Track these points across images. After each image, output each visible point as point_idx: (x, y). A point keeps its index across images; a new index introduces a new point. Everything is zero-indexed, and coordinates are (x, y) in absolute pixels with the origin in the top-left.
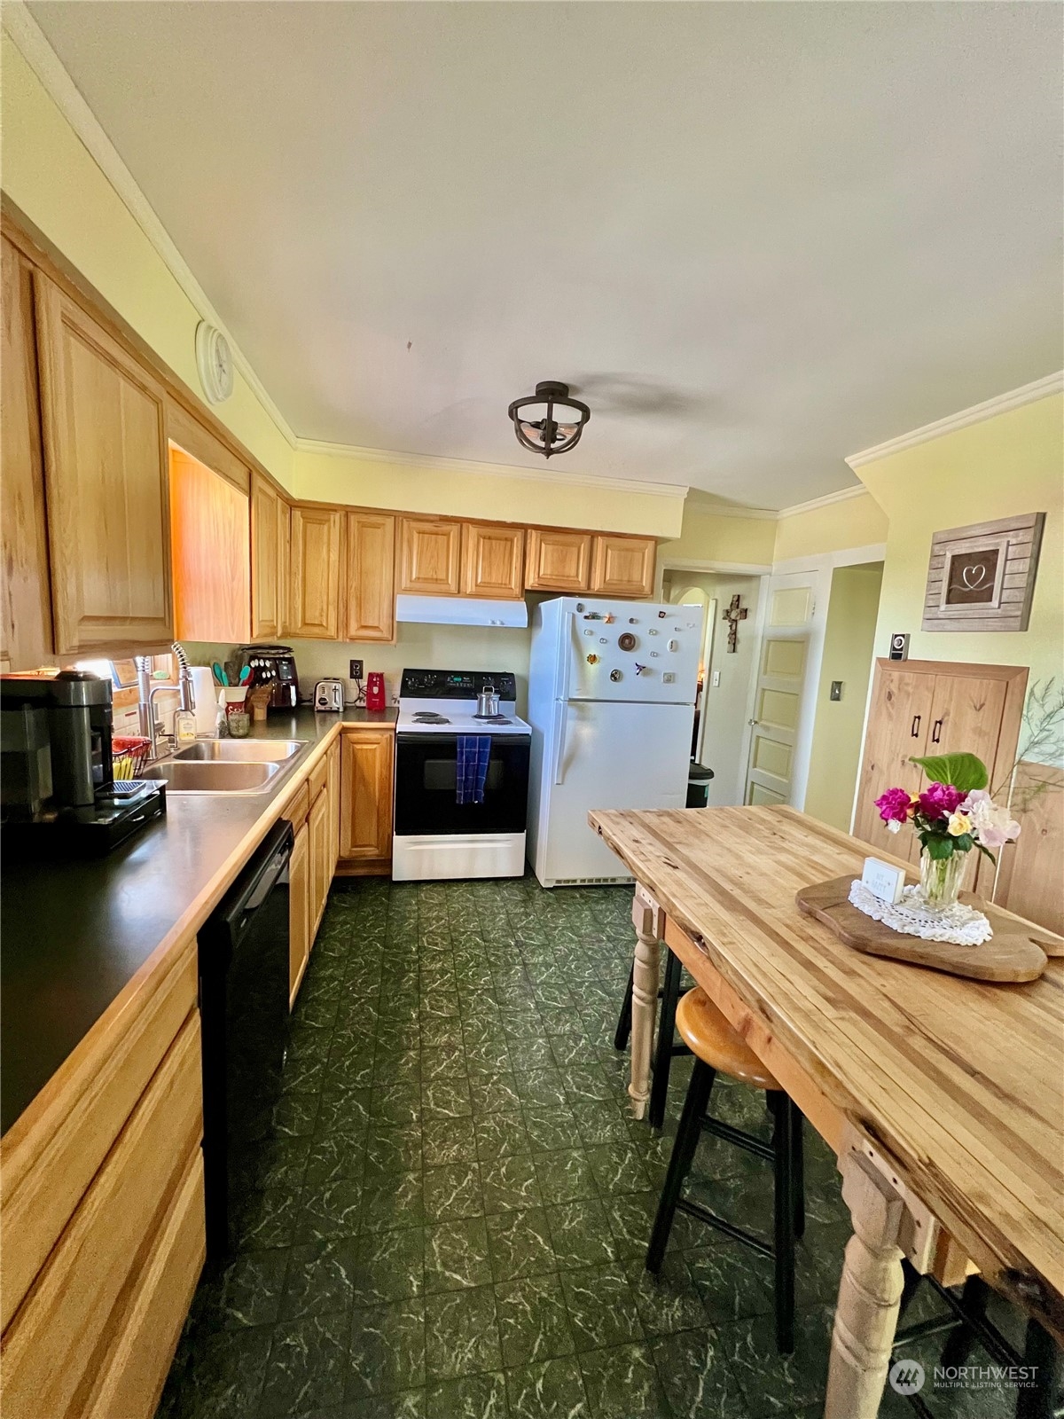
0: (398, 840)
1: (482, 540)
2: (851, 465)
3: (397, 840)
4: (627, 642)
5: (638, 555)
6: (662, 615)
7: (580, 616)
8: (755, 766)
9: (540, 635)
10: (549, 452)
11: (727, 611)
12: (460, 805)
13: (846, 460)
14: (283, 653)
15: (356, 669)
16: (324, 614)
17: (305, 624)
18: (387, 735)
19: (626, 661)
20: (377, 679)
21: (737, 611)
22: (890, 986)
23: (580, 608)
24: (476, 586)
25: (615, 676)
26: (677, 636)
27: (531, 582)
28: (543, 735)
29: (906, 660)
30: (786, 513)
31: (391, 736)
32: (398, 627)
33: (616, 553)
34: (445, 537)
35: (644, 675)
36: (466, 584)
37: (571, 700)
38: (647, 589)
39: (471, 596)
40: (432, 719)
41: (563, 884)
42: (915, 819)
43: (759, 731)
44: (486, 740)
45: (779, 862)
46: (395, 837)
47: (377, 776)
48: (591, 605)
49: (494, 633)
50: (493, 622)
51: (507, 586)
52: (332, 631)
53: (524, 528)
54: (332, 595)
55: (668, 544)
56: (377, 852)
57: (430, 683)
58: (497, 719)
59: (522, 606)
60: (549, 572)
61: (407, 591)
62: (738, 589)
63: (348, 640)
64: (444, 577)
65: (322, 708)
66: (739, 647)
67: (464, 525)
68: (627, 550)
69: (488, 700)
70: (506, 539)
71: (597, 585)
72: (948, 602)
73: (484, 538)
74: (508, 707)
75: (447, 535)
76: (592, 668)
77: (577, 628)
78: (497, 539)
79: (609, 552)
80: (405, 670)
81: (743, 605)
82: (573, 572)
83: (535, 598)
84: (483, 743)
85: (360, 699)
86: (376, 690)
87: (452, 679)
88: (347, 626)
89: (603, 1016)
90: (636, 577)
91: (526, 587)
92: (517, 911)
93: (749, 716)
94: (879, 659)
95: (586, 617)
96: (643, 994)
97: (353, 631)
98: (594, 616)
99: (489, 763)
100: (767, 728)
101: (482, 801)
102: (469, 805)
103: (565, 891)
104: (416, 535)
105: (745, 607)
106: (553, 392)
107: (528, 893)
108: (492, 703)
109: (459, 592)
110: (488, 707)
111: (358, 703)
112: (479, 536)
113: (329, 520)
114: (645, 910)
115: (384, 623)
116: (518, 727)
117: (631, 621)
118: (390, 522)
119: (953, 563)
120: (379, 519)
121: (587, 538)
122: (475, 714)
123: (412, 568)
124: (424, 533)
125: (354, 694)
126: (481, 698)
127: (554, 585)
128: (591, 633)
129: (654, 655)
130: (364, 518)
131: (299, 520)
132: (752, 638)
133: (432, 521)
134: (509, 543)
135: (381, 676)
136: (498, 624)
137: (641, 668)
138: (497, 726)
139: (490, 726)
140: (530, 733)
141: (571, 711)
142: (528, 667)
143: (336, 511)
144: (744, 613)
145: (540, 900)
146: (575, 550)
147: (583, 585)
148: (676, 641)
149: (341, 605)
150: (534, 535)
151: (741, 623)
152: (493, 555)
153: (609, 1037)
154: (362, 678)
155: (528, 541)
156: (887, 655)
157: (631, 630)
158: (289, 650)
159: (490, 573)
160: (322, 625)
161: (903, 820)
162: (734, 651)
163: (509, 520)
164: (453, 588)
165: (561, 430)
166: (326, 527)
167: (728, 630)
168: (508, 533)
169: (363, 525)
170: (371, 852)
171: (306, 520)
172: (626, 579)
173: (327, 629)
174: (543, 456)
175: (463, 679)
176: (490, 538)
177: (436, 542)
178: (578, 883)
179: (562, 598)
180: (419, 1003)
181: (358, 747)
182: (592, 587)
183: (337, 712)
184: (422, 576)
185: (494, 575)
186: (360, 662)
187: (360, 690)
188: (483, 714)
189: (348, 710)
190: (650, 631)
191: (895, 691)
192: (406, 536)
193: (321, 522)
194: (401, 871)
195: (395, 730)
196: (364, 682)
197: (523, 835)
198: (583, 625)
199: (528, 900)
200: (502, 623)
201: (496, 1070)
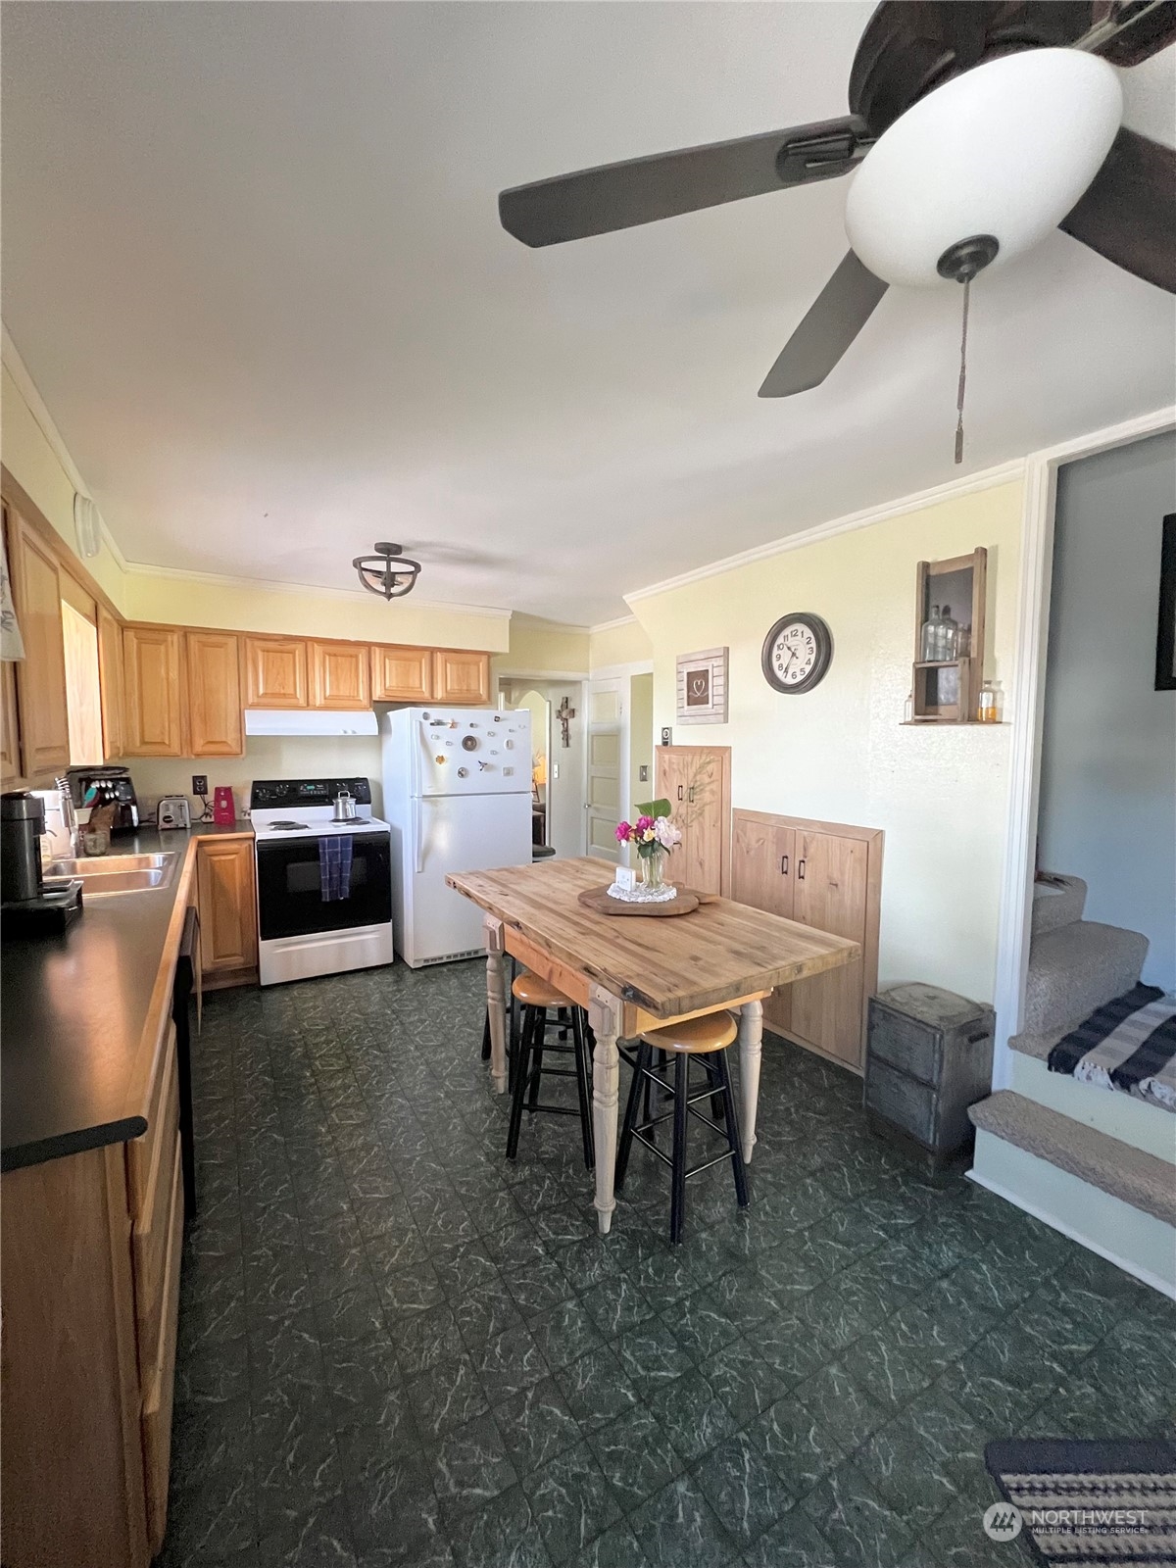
0: (265, 946)
1: (327, 657)
2: (627, 602)
3: (263, 944)
4: (469, 743)
5: (473, 668)
6: (497, 719)
7: (426, 723)
8: (592, 843)
9: (390, 742)
10: (390, 596)
11: (559, 711)
12: (326, 903)
13: (624, 597)
14: (120, 773)
15: (199, 785)
16: (167, 733)
17: (144, 743)
18: (246, 844)
19: (470, 759)
20: (225, 793)
21: (566, 711)
22: (615, 926)
23: (426, 716)
24: (325, 699)
25: (462, 773)
26: (512, 737)
27: (378, 693)
28: (401, 832)
29: (671, 746)
30: (595, 629)
31: (250, 845)
32: (246, 741)
33: (454, 667)
34: (291, 655)
35: (487, 770)
36: (315, 697)
37: (424, 796)
38: (485, 697)
39: (320, 708)
40: (290, 826)
41: (430, 963)
42: (636, 839)
43: (592, 813)
44: (348, 840)
45: (575, 885)
46: (261, 942)
47: (238, 885)
48: (435, 713)
49: (347, 742)
50: (345, 732)
51: (355, 698)
52: (175, 748)
53: (369, 645)
54: (174, 714)
55: (499, 657)
56: (241, 960)
57: (281, 793)
58: (355, 821)
59: (371, 716)
60: (394, 684)
61: (254, 706)
62: (565, 692)
63: (193, 757)
64: (292, 692)
65: (168, 826)
66: (571, 742)
67: (309, 643)
68: (463, 663)
69: (344, 804)
70: (351, 656)
71: (439, 694)
72: (688, 705)
73: (330, 655)
74: (364, 810)
75: (293, 652)
76: (442, 768)
77: (425, 733)
78: (343, 656)
79: (448, 665)
80: (254, 782)
81: (572, 705)
82: (417, 684)
83: (382, 708)
84: (344, 843)
85: (206, 814)
86: (224, 804)
87: (305, 788)
88: (191, 743)
89: (471, 1044)
90: (473, 687)
91: (374, 699)
92: (390, 989)
93: (584, 801)
94: (656, 746)
95: (432, 724)
96: (495, 995)
97: (199, 746)
98: (439, 723)
99: (352, 862)
100: (597, 809)
101: (347, 896)
102: (335, 903)
103: (433, 969)
104: (260, 654)
105: (573, 708)
106: (389, 551)
107: (398, 976)
108: (349, 806)
109: (308, 706)
110: (345, 810)
111: (204, 819)
112: (325, 653)
113: (166, 641)
114: (491, 932)
115: (231, 737)
116: (376, 826)
117: (472, 725)
118: (232, 642)
119: (688, 678)
120: (221, 639)
121: (427, 654)
122: (333, 818)
123: (258, 684)
124: (268, 651)
125: (199, 810)
126: (337, 804)
127: (400, 696)
128: (438, 737)
129: (494, 753)
130: (204, 638)
131: (132, 641)
132: (580, 734)
133: (276, 640)
134: (354, 659)
135: (228, 790)
136: (350, 733)
137: (483, 765)
138: (357, 826)
139: (350, 827)
140: (389, 829)
141: (426, 806)
142: (381, 772)
143: (172, 631)
144: (573, 712)
145: (410, 978)
146: (418, 664)
147: (427, 695)
148: (511, 741)
149: (183, 721)
150: (377, 653)
151: (571, 721)
152: (339, 671)
153: (477, 1054)
154: (206, 793)
155: (373, 656)
156: (660, 743)
157: (472, 732)
158: (125, 770)
159: (338, 688)
160: (164, 743)
161: (627, 839)
162: (568, 745)
163: (353, 639)
164: (302, 702)
165: (399, 578)
166: (162, 648)
167: (562, 729)
168: (351, 650)
169: (204, 644)
170: (237, 961)
171: (141, 641)
172: (465, 688)
173: (169, 746)
174: (386, 599)
175: (316, 787)
176: (335, 655)
177: (282, 660)
178: (445, 960)
179: (408, 708)
180: (310, 1066)
181: (216, 858)
182: (435, 696)
183: (185, 828)
184: (269, 691)
185: (341, 687)
186: (204, 778)
187: (206, 805)
188: (341, 818)
189: (197, 826)
190: (489, 733)
191: (667, 769)
192: (249, 655)
193: (157, 643)
194: (269, 975)
195: (254, 839)
196: (210, 797)
197: (389, 925)
198: (430, 731)
199: (399, 980)
200: (354, 732)
201: (387, 1091)
